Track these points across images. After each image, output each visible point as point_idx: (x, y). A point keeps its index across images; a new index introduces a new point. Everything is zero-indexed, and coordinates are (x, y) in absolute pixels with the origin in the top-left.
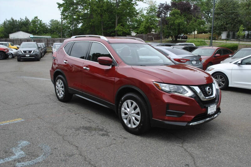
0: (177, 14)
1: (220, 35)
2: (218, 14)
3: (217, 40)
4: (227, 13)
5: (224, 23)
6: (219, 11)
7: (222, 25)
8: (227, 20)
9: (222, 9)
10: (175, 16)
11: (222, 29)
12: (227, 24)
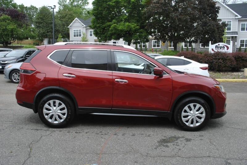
0: (8, 21)
1: (43, 41)
2: (39, 23)
3: (40, 45)
4: (47, 23)
5: (45, 31)
6: (40, 20)
7: (44, 33)
8: (48, 29)
9: (42, 19)
10: (6, 22)
11: (44, 36)
12: (48, 32)
